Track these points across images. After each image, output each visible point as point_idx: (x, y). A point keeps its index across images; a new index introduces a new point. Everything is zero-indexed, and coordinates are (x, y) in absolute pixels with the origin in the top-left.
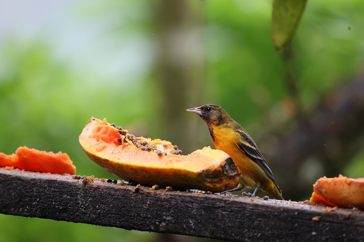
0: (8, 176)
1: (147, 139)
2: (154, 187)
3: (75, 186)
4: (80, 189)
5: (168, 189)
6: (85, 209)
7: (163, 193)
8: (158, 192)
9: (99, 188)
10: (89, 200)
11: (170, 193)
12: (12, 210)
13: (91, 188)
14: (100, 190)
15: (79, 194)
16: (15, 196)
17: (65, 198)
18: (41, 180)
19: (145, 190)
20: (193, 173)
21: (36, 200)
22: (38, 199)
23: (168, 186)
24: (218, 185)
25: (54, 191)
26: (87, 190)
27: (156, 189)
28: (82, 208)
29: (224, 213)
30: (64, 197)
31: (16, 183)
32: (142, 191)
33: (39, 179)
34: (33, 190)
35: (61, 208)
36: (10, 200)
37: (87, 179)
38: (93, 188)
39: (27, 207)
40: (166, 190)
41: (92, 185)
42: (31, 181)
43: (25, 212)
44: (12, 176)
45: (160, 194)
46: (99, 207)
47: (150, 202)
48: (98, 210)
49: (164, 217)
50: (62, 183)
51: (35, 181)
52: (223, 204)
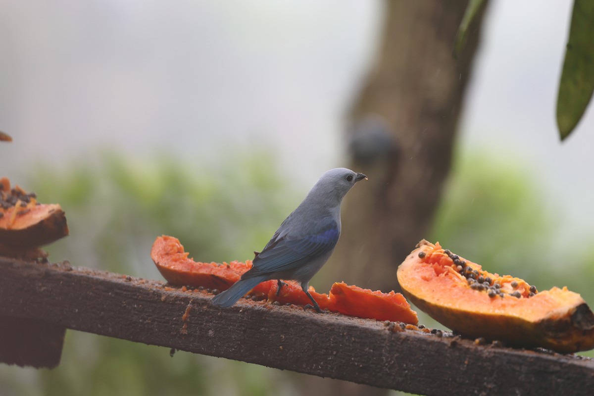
0: (301, 319)
1: (492, 275)
2: (477, 341)
3: (380, 335)
4: (385, 339)
5: (495, 344)
6: (389, 369)
7: (488, 351)
8: (480, 348)
9: (408, 340)
10: (396, 355)
11: (493, 350)
12: (304, 366)
13: (399, 338)
14: (409, 342)
15: (383, 347)
16: (308, 346)
17: (366, 352)
18: (340, 326)
19: (466, 344)
20: (528, 323)
21: (332, 353)
22: (335, 353)
23: (495, 340)
24: (565, 343)
25: (354, 341)
26: (393, 341)
27: (480, 344)
28: (386, 366)
29: (559, 380)
30: (365, 350)
31: (310, 329)
32: (460, 345)
33: (338, 324)
34: (330, 340)
35: (361, 366)
36: (303, 353)
37: (394, 326)
38: (400, 339)
39: (322, 363)
40: (492, 345)
41: (400, 335)
42: (328, 326)
43: (318, 370)
44: (307, 319)
45: (481, 351)
46: (406, 366)
47: (469, 362)
48: (405, 370)
49: (485, 384)
50: (366, 332)
51: (333, 327)
52: (558, 368)
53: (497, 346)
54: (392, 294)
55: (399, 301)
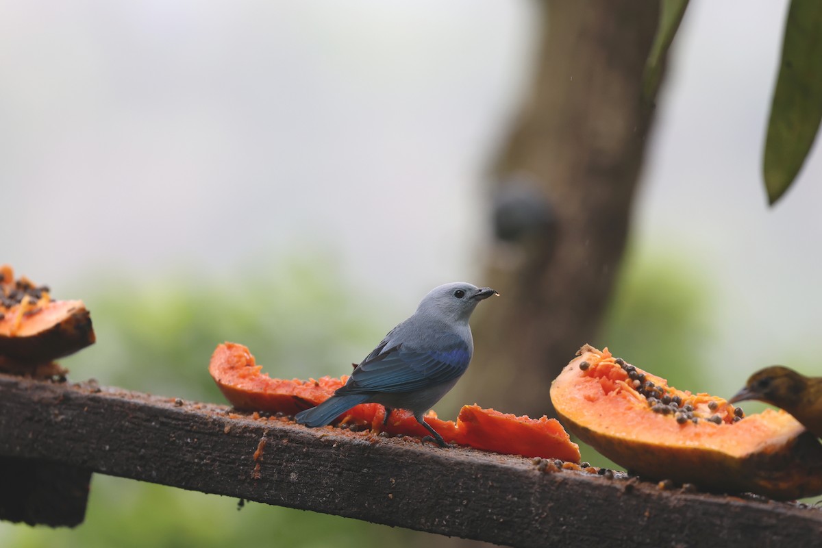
0: (418, 456)
1: (682, 392)
2: (662, 484)
3: (527, 478)
4: (534, 483)
5: (686, 488)
6: (541, 524)
7: (677, 498)
8: (666, 494)
9: (566, 484)
10: (549, 505)
11: (684, 496)
12: (423, 521)
13: (553, 482)
14: (568, 486)
15: (531, 494)
16: (429, 494)
17: (508, 501)
18: (472, 465)
19: (646, 489)
20: (732, 458)
21: (461, 503)
22: (465, 502)
23: (687, 483)
24: (783, 485)
25: (492, 486)
26: (546, 485)
27: (666, 488)
28: (537, 521)
29: (775, 538)
30: (507, 498)
31: (431, 469)
32: (638, 490)
33: (469, 463)
34: (458, 484)
35: (501, 520)
36: (420, 503)
37: (546, 465)
38: (556, 482)
39: (447, 517)
40: (682, 490)
41: (555, 477)
42: (455, 466)
43: (443, 526)
44: (426, 456)
45: (667, 498)
46: (564, 520)
47: (650, 513)
48: (563, 525)
50: (507, 472)
51: (462, 467)
52: (773, 521)
53: (689, 491)
54: (544, 420)
55: (554, 431)
